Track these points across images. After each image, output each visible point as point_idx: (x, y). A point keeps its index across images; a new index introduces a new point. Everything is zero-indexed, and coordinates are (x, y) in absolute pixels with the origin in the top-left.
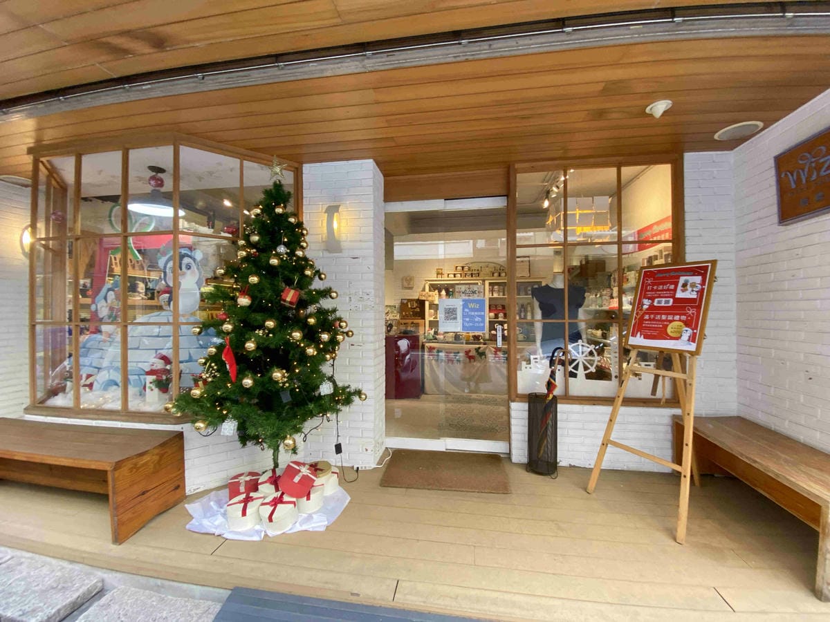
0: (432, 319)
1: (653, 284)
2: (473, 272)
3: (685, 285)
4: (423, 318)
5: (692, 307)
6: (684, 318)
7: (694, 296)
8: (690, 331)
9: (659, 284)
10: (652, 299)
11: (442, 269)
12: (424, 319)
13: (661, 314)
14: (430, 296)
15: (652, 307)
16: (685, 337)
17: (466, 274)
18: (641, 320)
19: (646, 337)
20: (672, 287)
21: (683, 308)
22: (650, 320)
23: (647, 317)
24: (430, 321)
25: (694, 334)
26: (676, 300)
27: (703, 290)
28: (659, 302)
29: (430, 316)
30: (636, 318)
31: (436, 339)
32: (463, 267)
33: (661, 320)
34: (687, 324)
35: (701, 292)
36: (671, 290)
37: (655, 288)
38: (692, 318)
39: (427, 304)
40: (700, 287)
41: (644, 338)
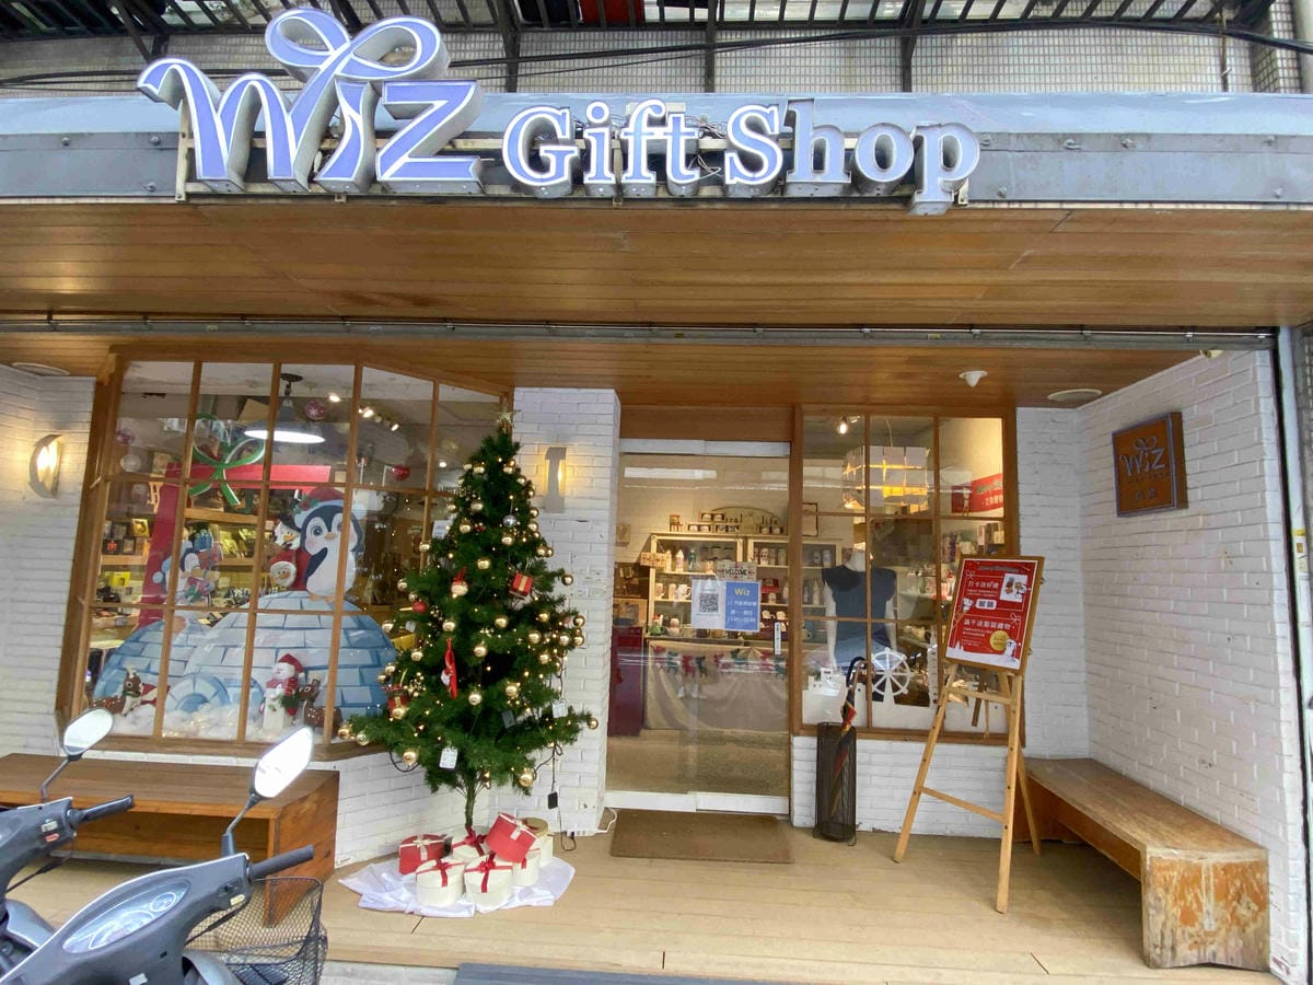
0: (659, 599)
1: (975, 579)
2: (729, 524)
3: (1009, 585)
4: (646, 596)
5: (1017, 613)
6: (1008, 626)
7: (1019, 599)
8: (1014, 644)
9: (981, 580)
10: (974, 598)
11: (678, 517)
12: (648, 598)
13: (984, 620)
14: (658, 560)
15: (973, 609)
16: (1009, 651)
17: (717, 527)
18: (961, 625)
19: (968, 649)
20: (996, 585)
21: (1007, 614)
22: (971, 626)
23: (967, 622)
24: (657, 603)
25: (1019, 648)
26: (1001, 603)
27: (1028, 592)
28: (982, 604)
29: (658, 593)
30: (955, 622)
31: (666, 633)
32: (713, 516)
33: (983, 628)
34: (1012, 634)
35: (1026, 596)
36: (995, 589)
37: (977, 584)
38: (1016, 628)
39: (653, 572)
40: (1025, 588)
41: (965, 650)
